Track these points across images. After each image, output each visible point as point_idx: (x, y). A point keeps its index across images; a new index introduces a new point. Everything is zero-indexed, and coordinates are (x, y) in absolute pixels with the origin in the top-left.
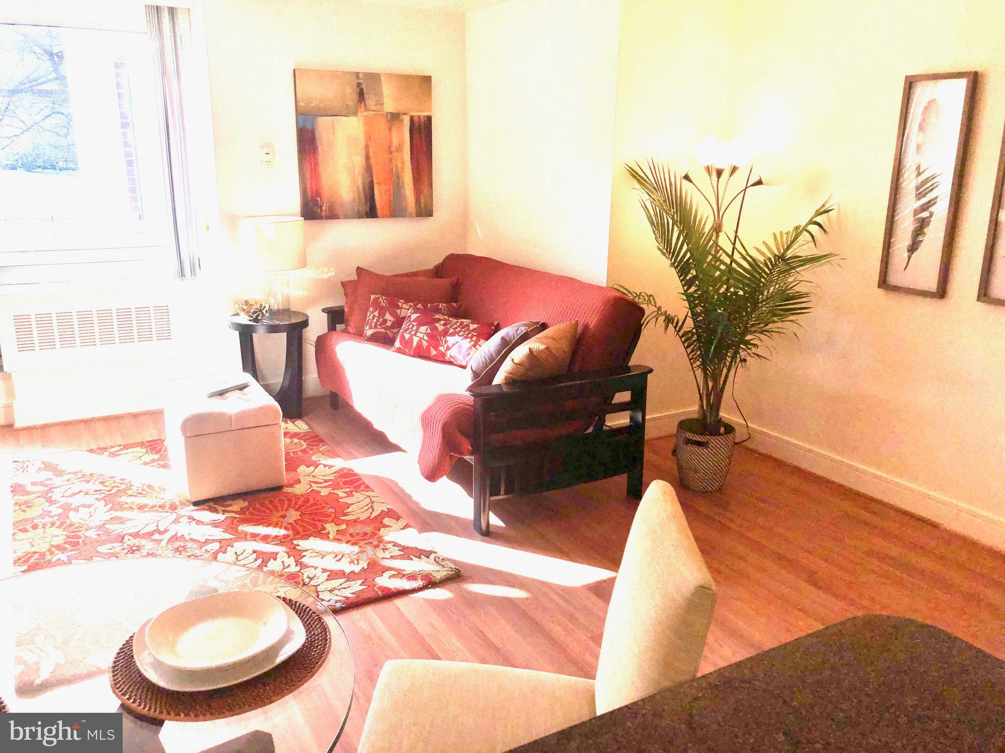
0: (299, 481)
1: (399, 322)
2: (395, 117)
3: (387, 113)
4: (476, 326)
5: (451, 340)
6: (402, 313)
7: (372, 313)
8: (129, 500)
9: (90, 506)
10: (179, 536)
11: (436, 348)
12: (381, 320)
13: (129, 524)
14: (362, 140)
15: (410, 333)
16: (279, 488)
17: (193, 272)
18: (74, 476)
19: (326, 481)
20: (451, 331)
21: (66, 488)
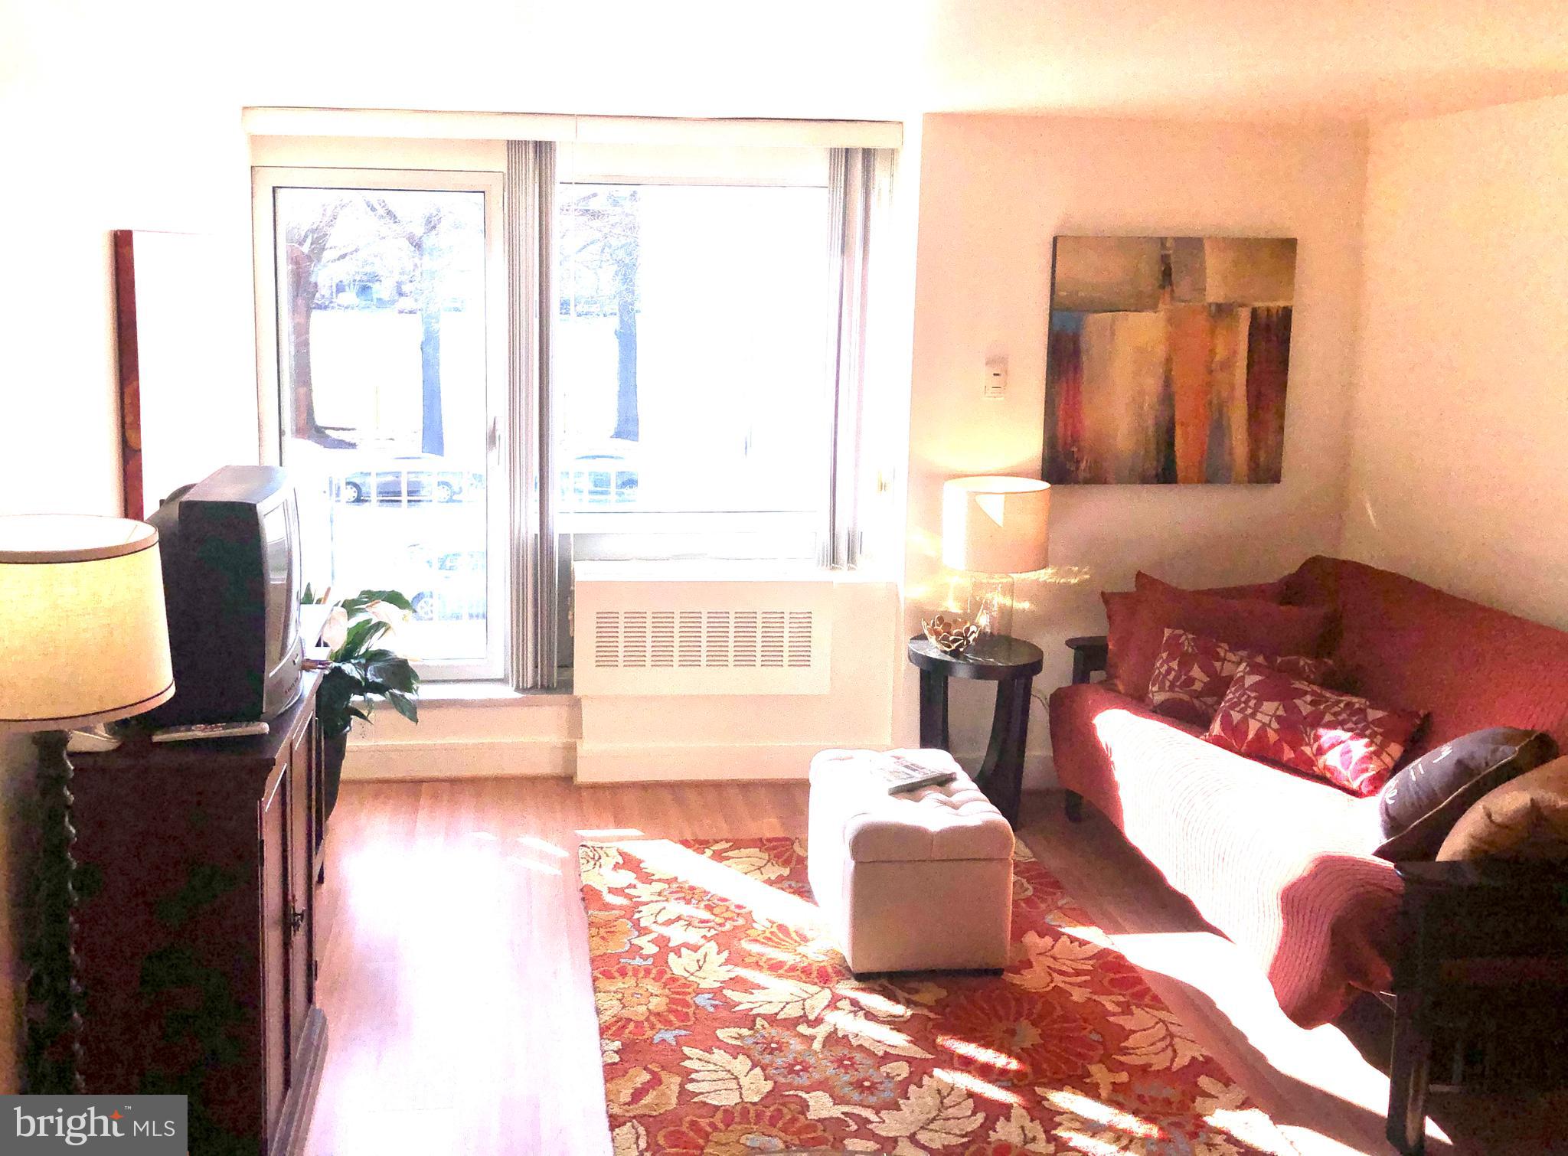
0: (1029, 965)
1: (1219, 686)
2: (1223, 312)
3: (1210, 305)
4: (1379, 714)
5: (1327, 736)
6: (1227, 669)
7: (1166, 661)
8: (755, 948)
9: (695, 949)
10: (840, 1034)
11: (1293, 748)
12: (1183, 677)
13: (759, 996)
14: (1161, 351)
15: (1241, 711)
16: (997, 972)
17: (851, 557)
18: (666, 886)
19: (1078, 973)
20: (1328, 718)
21: (656, 907)
